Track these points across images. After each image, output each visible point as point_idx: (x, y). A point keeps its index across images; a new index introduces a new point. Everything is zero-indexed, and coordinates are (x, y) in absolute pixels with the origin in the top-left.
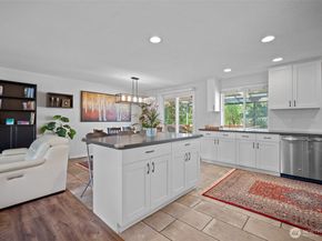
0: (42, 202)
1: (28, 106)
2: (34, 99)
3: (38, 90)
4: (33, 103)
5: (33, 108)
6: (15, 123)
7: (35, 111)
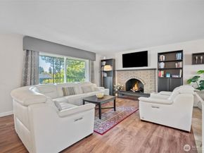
0: (170, 130)
1: (178, 66)
2: (181, 60)
3: (184, 54)
4: (181, 63)
5: (181, 66)
6: (171, 76)
7: (182, 68)
